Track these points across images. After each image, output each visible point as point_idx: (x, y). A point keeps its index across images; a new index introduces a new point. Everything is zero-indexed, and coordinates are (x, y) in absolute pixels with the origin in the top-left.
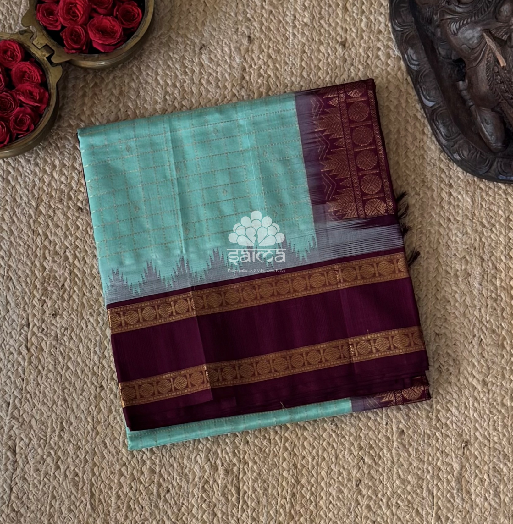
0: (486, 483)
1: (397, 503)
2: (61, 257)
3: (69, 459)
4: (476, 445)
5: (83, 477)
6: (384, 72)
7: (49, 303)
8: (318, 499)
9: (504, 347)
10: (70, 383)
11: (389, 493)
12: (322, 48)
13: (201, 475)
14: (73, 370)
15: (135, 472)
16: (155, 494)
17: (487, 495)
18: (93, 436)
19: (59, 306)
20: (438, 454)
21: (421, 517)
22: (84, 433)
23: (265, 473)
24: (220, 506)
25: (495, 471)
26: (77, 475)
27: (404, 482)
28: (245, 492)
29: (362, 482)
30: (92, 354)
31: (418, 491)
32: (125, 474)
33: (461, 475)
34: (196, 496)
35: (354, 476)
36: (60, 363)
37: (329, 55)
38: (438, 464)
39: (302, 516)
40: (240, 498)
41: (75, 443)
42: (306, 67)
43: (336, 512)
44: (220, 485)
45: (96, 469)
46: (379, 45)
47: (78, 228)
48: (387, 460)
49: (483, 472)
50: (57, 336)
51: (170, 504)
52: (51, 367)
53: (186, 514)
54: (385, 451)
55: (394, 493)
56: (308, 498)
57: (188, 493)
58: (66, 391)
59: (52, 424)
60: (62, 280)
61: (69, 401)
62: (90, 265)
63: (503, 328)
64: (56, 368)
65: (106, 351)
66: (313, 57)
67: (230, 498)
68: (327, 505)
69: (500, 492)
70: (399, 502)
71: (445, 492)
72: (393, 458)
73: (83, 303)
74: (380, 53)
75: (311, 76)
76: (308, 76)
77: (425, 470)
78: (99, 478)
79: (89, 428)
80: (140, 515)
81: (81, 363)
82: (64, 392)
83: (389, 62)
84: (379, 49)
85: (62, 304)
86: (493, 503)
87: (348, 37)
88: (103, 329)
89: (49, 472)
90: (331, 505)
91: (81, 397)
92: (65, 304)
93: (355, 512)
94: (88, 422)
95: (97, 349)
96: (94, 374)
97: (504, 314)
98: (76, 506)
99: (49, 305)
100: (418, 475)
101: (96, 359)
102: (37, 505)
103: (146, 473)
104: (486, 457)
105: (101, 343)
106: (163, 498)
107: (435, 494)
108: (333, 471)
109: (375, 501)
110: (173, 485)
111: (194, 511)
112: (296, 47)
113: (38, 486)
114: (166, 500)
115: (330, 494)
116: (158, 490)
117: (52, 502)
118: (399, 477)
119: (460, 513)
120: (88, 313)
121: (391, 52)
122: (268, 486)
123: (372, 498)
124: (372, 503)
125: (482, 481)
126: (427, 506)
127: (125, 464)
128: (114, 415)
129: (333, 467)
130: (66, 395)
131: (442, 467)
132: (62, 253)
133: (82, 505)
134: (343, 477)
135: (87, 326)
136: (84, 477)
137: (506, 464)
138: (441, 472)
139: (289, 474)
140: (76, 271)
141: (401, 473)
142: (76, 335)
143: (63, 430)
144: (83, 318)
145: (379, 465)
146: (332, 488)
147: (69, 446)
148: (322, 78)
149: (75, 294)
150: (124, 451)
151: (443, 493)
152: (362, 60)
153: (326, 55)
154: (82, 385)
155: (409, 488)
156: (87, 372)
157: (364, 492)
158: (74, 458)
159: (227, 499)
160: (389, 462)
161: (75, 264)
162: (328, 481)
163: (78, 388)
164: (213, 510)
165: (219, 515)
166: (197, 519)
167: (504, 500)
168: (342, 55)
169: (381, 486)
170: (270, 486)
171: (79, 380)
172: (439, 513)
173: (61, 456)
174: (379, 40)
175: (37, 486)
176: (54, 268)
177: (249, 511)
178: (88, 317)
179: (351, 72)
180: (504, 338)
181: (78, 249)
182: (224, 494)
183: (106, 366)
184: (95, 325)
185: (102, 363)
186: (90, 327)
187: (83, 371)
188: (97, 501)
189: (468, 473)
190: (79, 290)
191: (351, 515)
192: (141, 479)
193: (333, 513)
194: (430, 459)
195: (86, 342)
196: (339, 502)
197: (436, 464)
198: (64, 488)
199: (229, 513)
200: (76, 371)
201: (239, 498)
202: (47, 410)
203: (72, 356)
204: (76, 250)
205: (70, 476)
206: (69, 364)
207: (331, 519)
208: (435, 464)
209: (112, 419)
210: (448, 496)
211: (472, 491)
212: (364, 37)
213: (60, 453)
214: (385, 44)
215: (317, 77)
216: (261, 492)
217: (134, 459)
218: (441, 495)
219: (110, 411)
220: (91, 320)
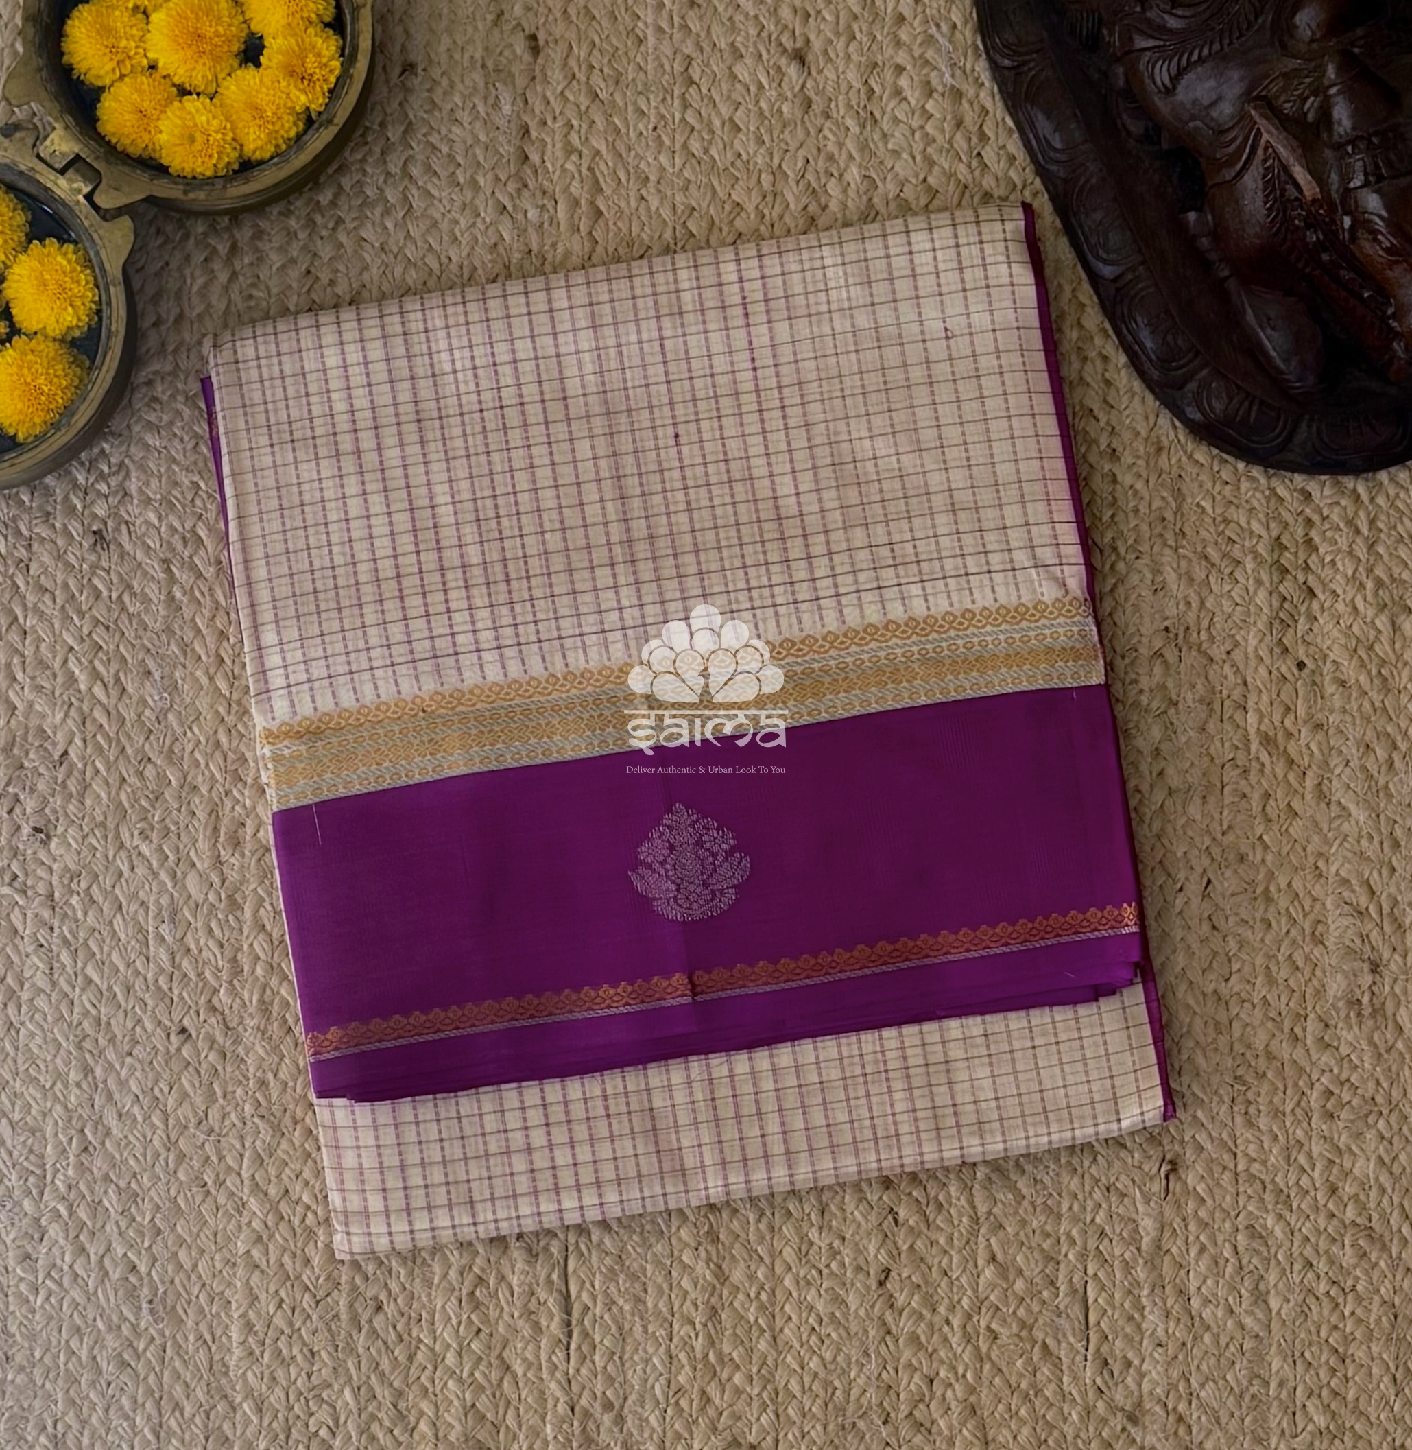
0: (1229, 1269)
1: (988, 1328)
2: (55, 676)
3: (108, 1228)
4: (1199, 1168)
5: (149, 1274)
6: (917, 135)
7: (30, 805)
8: (779, 1322)
9: (1269, 900)
10: (98, 1021)
11: (965, 1302)
12: (741, 71)
13: (463, 1262)
14: (104, 987)
15: (286, 1259)
16: (344, 1317)
17: (1230, 1299)
18: (172, 1165)
19: (55, 811)
20: (1097, 1195)
21: (1057, 1364)
22: (145, 1156)
23: (634, 1255)
24: (519, 1346)
25: (1252, 1237)
26: (134, 1268)
27: (1006, 1272)
28: (586, 1309)
29: (893, 1274)
30: (151, 942)
31: (1045, 1294)
32: (264, 1264)
33: (1159, 1248)
34: (454, 1322)
35: (870, 1259)
36: (63, 966)
37: (760, 86)
38: (1098, 1220)
39: (738, 1367)
40: (574, 1322)
41: (122, 1184)
42: (697, 126)
43: (828, 1356)
44: (516, 1289)
45: (182, 1255)
46: (902, 58)
47: (98, 595)
48: (960, 1215)
49: (1220, 1238)
50: (51, 896)
51: (385, 1343)
52: (41, 981)
53: (430, 1367)
54: (952, 1189)
55: (979, 1304)
56: (752, 1319)
57: (432, 1313)
58: (87, 1045)
59: (56, 1134)
60: (60, 737)
61: (98, 1072)
62: (135, 699)
63: (1266, 848)
64: (54, 984)
65: (189, 935)
66: (717, 98)
67: (544, 1323)
68: (805, 1337)
69: (1268, 1292)
70: (994, 1326)
71: (1117, 1296)
72: (974, 1208)
73: (121, 802)
74: (903, 82)
75: (713, 152)
76: (706, 151)
77: (1063, 1239)
78: (193, 1277)
79: (156, 1142)
80: (309, 1376)
81: (122, 968)
82: (81, 1048)
83: (929, 106)
84: (900, 69)
85: (64, 808)
86: (1248, 1321)
87: (812, 37)
88: (179, 873)
89: (59, 1262)
90: (814, 1338)
91: (129, 1060)
92: (71, 808)
93: (878, 1354)
94: (154, 1128)
95: (165, 929)
96: (161, 995)
97: (1268, 809)
98: (135, 1350)
99: (29, 811)
100: (1043, 1250)
101: (164, 956)
102: (31, 1349)
103: (316, 1261)
104: (1228, 1198)
105: (174, 913)
106: (366, 1328)
107: (1091, 1301)
108: (815, 1248)
109: (931, 1325)
110: (389, 1291)
111: (450, 1359)
112: (667, 67)
113: (32, 1298)
114: (375, 1331)
115: (811, 1308)
116: (351, 1306)
117: (72, 1344)
118: (993, 1258)
119: (1160, 1350)
120: (136, 833)
121: (934, 77)
122: (646, 1291)
123: (921, 1317)
124: (921, 1330)
125: (1217, 1263)
126: (1069, 1334)
127: (260, 1238)
128: (223, 1108)
129: (813, 1234)
130: (88, 1056)
131: (1108, 1230)
132: (57, 664)
133: (152, 1348)
134: (843, 1264)
135: (132, 869)
136: (153, 1273)
137: (1280, 1216)
138: (1106, 1241)
139: (697, 1257)
140: (98, 714)
141: (995, 1247)
142: (105, 893)
143: (86, 1149)
144: (122, 846)
145: (939, 1229)
146: (813, 1291)
147: (106, 1192)
148: (744, 157)
149: (98, 779)
150: (253, 1204)
151: (1112, 1296)
152: (854, 103)
153: (753, 89)
154: (130, 1025)
155: (1019, 1285)
156: (139, 993)
157: (901, 1299)
158: (123, 1224)
159: (537, 1327)
160: (964, 1220)
161: (93, 696)
162: (802, 1274)
163: (120, 1037)
164: (500, 1357)
165: (519, 1369)
166: (460, 1380)
167: (1279, 1313)
168: (797, 89)
169: (943, 1285)
170: (650, 1290)
171: (121, 1014)
172: (1105, 1349)
173: (85, 1218)
174: (898, 44)
175: (28, 1301)
176: (37, 707)
177: (597, 1358)
178: (136, 842)
179: (825, 138)
180: (1271, 876)
181: (100, 654)
182: (528, 1313)
183: (192, 975)
184: (155, 864)
185: (179, 967)
186: (141, 871)
187: (128, 989)
188: (191, 1338)
189: (1179, 1242)
190: (108, 770)
191: (869, 1362)
192: (304, 1277)
193: (821, 1357)
194: (1076, 1207)
195: (132, 909)
196: (836, 1330)
197: (1093, 1220)
198: (99, 1306)
199: (544, 1364)
200: (110, 988)
201: (569, 1324)
202: (38, 1096)
203: (95, 949)
204: (95, 656)
205: (115, 1275)
206: (91, 972)
207: (816, 1375)
208: (1088, 1220)
209: (217, 1117)
210: (1127, 1305)
211: (1192, 1290)
212: (858, 36)
213: (82, 1214)
214: (916, 55)
215: (730, 156)
216: (627, 1307)
217: (283, 1227)
218: (1108, 1303)
219: (211, 1097)
220: (145, 849)
